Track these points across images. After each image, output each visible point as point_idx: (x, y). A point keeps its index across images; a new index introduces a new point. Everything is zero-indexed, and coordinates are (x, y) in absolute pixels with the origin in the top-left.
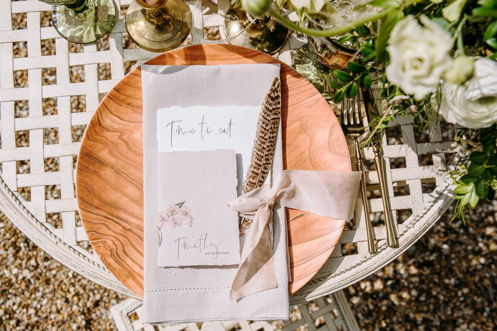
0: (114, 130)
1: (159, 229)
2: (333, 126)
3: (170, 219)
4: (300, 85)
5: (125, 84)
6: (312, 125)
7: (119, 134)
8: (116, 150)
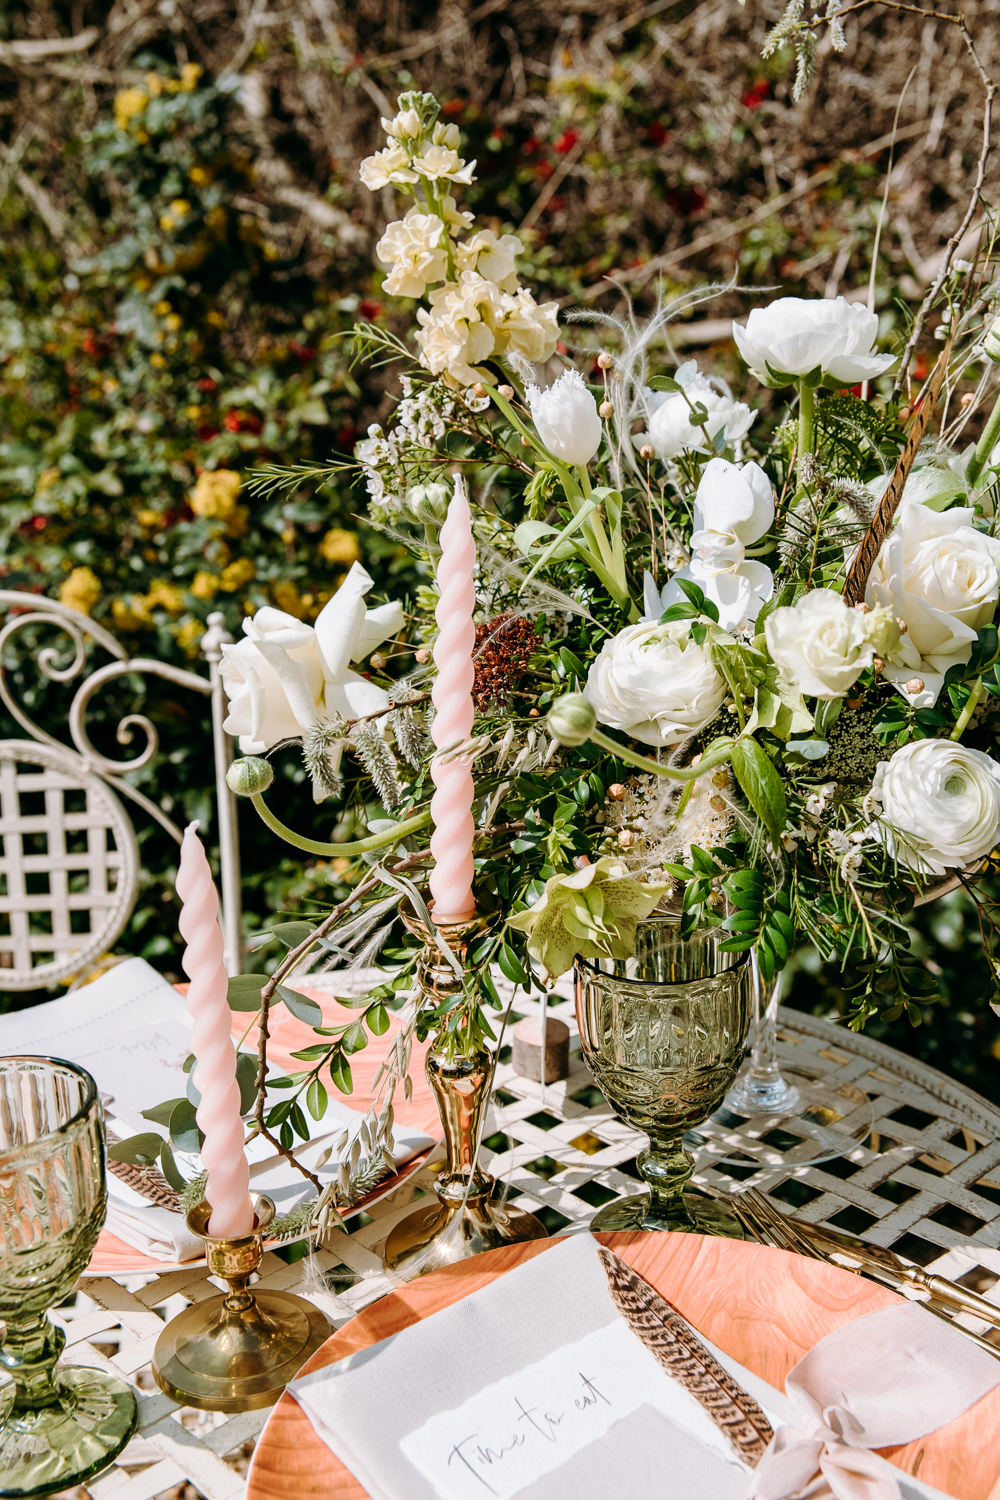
4: (655, 1251)
5: (275, 1446)
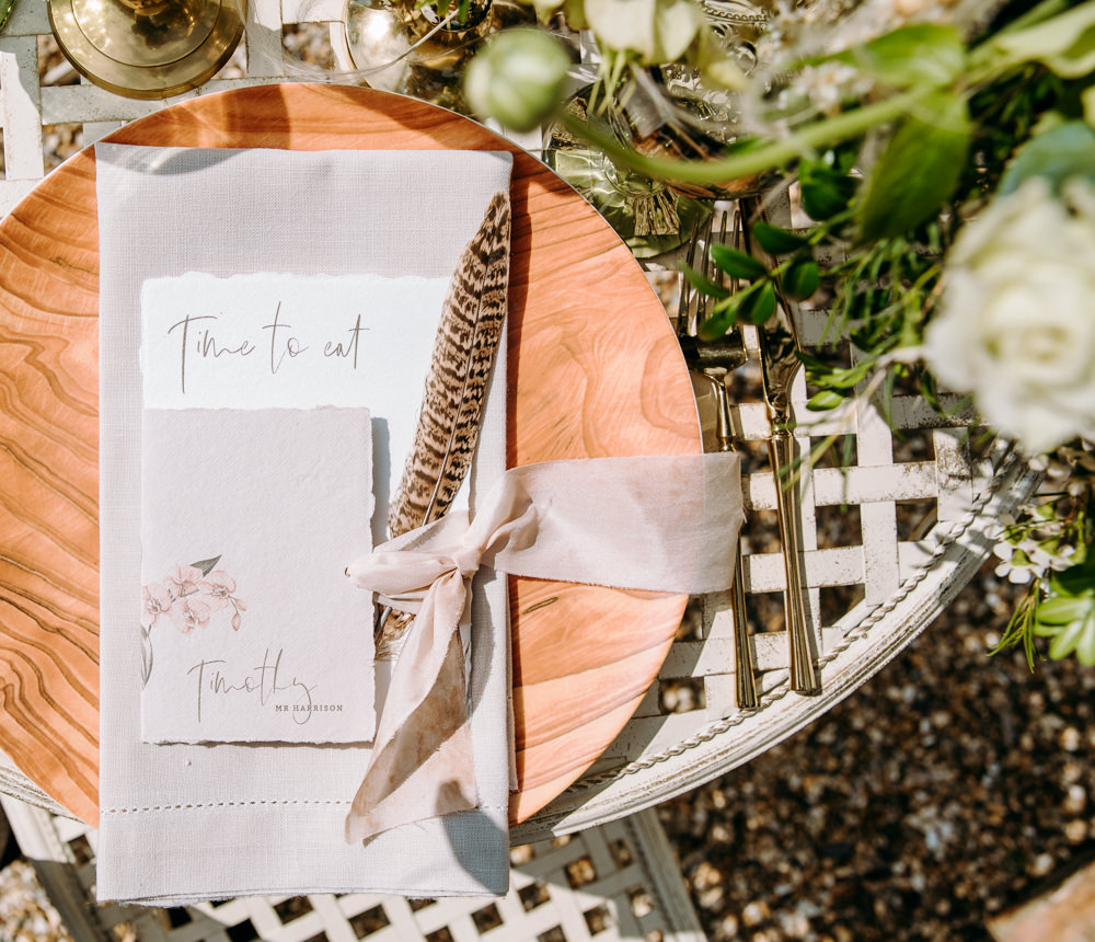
0: (14, 337)
1: (145, 634)
2: (658, 345)
3: (177, 607)
4: (565, 219)
5: (47, 200)
6: (595, 335)
7: (29, 349)
8: (20, 396)
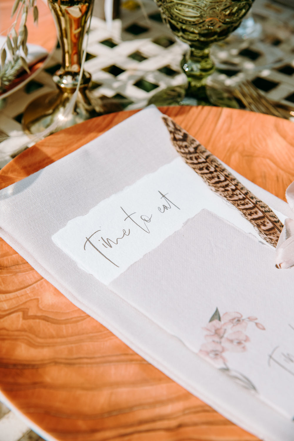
1: (226, 370)
3: (225, 344)
6: (251, 145)
7: (20, 314)
8: (37, 336)
